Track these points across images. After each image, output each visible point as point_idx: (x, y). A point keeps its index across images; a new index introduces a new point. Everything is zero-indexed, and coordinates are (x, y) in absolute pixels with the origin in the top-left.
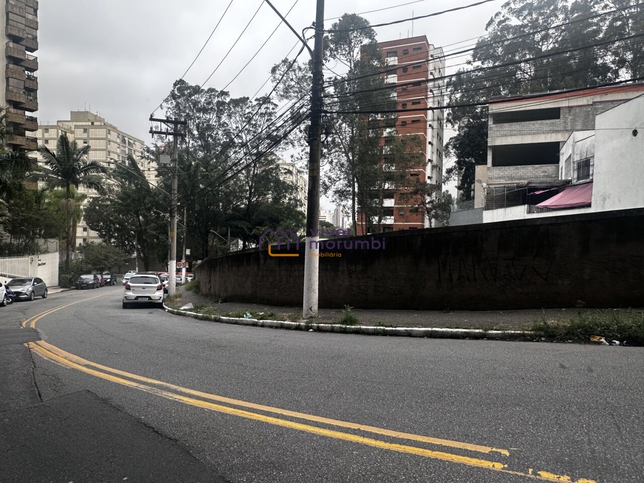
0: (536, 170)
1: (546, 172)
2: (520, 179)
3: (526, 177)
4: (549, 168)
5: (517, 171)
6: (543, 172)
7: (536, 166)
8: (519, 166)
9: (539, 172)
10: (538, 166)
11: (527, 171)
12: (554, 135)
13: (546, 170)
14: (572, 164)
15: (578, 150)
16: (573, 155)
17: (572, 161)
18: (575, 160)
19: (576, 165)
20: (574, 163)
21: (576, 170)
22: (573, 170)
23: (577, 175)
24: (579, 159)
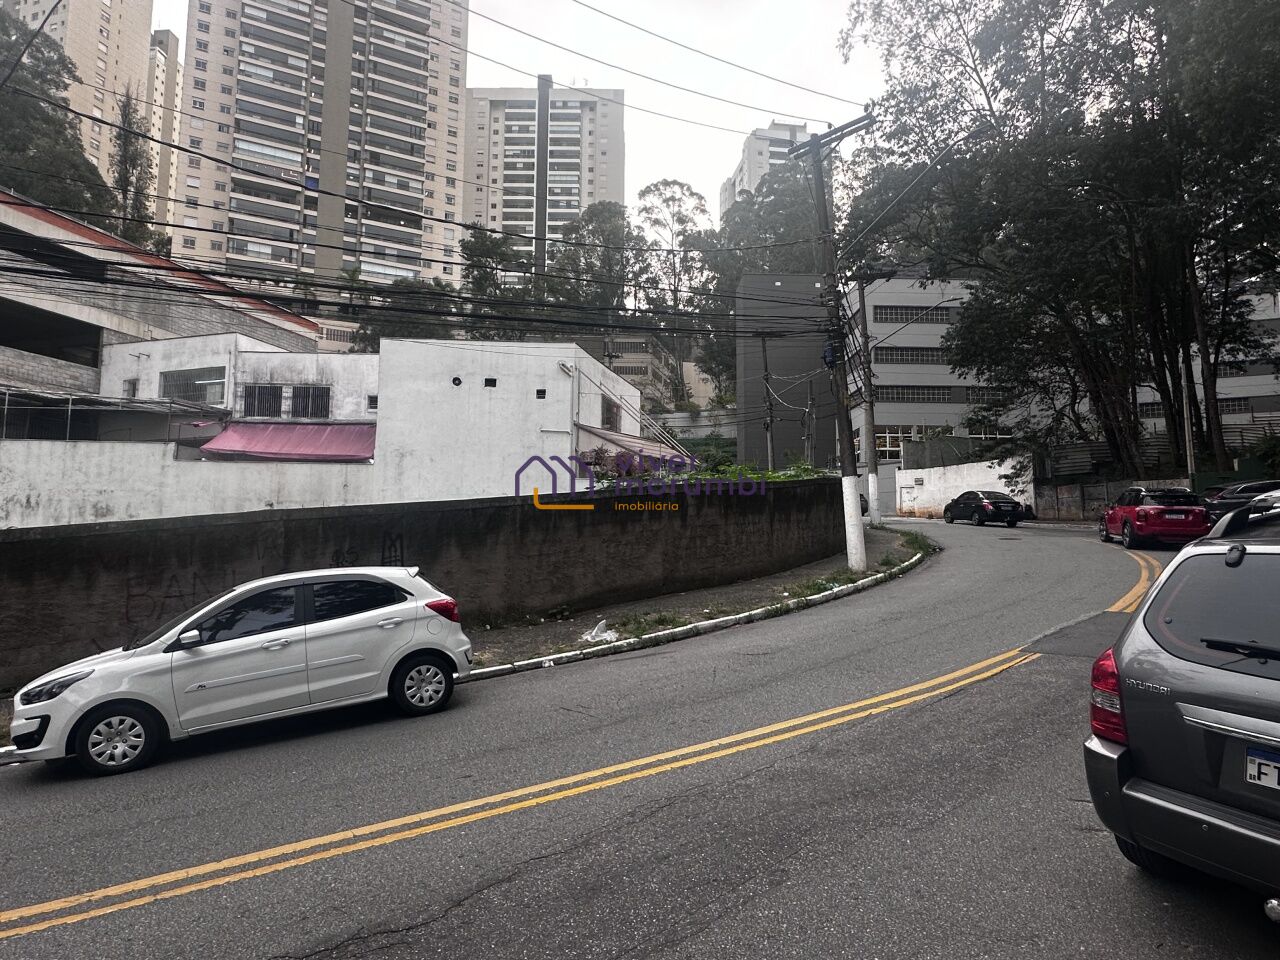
0: (60, 370)
1: (76, 378)
2: (25, 381)
3: (40, 380)
4: (84, 373)
5: (22, 362)
6: (73, 378)
7: (60, 362)
8: (26, 353)
9: (65, 376)
10: (64, 362)
11: (41, 367)
12: (93, 310)
13: (78, 374)
14: (232, 386)
15: (246, 366)
16: (233, 371)
17: (232, 380)
18: (239, 381)
19: (240, 389)
20: (236, 384)
21: (241, 397)
22: (235, 396)
23: (243, 406)
24: (249, 380)
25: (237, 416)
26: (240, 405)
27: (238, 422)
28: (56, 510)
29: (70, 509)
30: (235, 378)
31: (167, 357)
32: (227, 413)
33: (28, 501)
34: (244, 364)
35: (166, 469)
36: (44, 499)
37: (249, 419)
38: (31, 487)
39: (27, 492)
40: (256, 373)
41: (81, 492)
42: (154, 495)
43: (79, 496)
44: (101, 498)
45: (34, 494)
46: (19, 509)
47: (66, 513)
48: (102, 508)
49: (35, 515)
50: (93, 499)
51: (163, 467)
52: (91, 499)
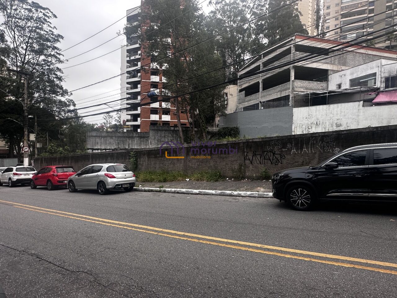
6: (321, 86)
7: (318, 82)
9: (319, 86)
11: (314, 85)
13: (323, 85)
14: (380, 79)
15: (385, 70)
16: (380, 73)
17: (380, 77)
18: (382, 76)
19: (383, 80)
20: (381, 78)
21: (383, 82)
22: (381, 82)
23: (384, 85)
24: (387, 75)
25: (382, 89)
26: (383, 85)
27: (383, 92)
28: (324, 125)
29: (329, 125)
30: (381, 76)
31: (352, 74)
32: (378, 89)
33: (317, 123)
34: (384, 70)
35: (360, 110)
36: (321, 122)
37: (387, 89)
38: (317, 119)
39: (316, 121)
40: (389, 72)
41: (332, 120)
42: (356, 119)
43: (331, 121)
44: (338, 121)
45: (318, 122)
46: (314, 126)
47: (328, 126)
48: (338, 124)
49: (319, 127)
50: (336, 122)
51: (359, 110)
52: (335, 122)
